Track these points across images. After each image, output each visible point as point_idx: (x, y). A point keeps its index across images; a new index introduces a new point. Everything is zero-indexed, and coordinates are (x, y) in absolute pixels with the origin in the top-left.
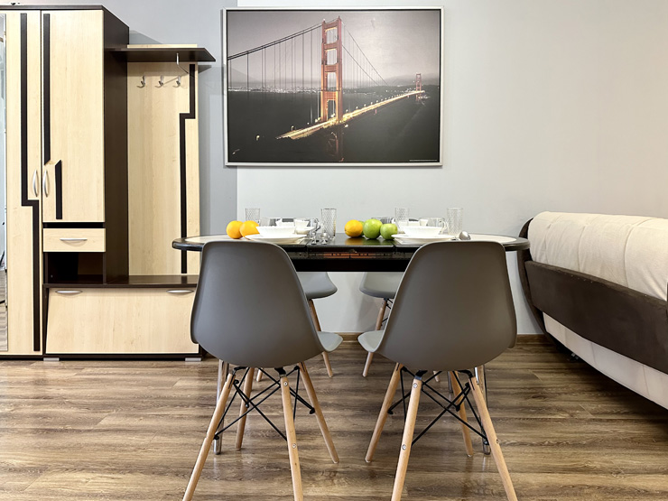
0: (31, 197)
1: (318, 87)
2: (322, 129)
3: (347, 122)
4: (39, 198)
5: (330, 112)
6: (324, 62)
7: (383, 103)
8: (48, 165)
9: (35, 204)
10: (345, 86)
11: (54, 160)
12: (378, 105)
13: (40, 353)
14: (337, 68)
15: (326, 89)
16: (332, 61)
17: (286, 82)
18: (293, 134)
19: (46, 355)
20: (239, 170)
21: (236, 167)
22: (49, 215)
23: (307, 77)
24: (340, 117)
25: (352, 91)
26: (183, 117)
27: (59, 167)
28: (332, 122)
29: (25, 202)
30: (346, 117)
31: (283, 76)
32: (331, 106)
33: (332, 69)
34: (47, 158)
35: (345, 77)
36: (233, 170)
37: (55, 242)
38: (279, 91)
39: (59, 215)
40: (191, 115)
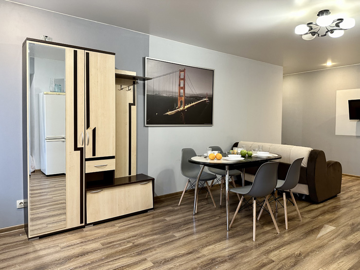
0: (79, 146)
1: (177, 94)
2: (178, 111)
3: (186, 109)
4: (83, 146)
5: (181, 105)
6: (180, 85)
7: (197, 102)
8: (88, 129)
9: (81, 150)
10: (186, 95)
11: (92, 127)
12: (195, 103)
13: (84, 224)
14: (184, 88)
15: (180, 96)
16: (182, 85)
17: (167, 92)
18: (169, 113)
19: (86, 225)
20: (149, 128)
21: (148, 127)
22: (88, 154)
23: (174, 91)
24: (184, 107)
25: (188, 97)
26: (130, 105)
27: (94, 131)
28: (182, 108)
29: (76, 149)
30: (186, 107)
31: (166, 89)
32: (181, 102)
33: (182, 88)
34: (88, 126)
35: (186, 92)
36: (147, 128)
37: (91, 167)
38: (164, 95)
39: (94, 154)
40: (134, 104)
